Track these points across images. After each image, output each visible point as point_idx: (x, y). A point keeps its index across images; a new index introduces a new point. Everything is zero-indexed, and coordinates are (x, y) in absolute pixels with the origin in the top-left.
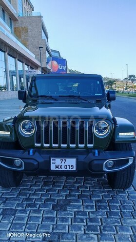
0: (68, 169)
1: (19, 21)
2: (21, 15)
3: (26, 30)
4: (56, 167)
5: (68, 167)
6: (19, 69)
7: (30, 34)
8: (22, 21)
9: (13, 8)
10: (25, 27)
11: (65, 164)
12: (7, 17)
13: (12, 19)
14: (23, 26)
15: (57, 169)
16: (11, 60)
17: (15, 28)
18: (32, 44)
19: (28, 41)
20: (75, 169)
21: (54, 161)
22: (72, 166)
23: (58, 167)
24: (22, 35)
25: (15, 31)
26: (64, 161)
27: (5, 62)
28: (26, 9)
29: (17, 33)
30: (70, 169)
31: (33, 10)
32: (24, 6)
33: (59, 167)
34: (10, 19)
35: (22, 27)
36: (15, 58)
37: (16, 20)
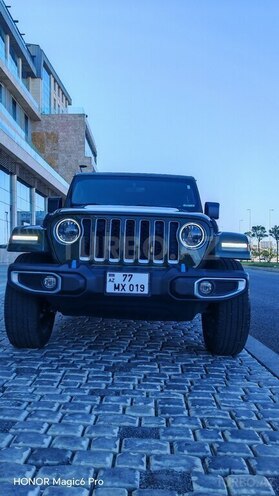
0: (135, 292)
1: (44, 122)
2: (47, 112)
3: (55, 138)
4: (115, 288)
5: (135, 288)
6: (37, 209)
7: (62, 145)
8: (48, 123)
9: (32, 99)
10: (52, 133)
11: (131, 282)
12: (20, 114)
13: (30, 118)
14: (50, 132)
15: (117, 291)
16: (22, 191)
17: (33, 135)
18: (65, 164)
19: (57, 159)
20: (146, 292)
21: (111, 278)
22: (143, 287)
23: (118, 288)
24: (47, 148)
25: (34, 140)
26: (128, 278)
27: (11, 192)
28: (58, 102)
29: (37, 142)
30: (139, 292)
31: (70, 104)
32: (53, 96)
33: (121, 288)
34: (26, 118)
35: (47, 134)
36: (31, 187)
37: (36, 119)
